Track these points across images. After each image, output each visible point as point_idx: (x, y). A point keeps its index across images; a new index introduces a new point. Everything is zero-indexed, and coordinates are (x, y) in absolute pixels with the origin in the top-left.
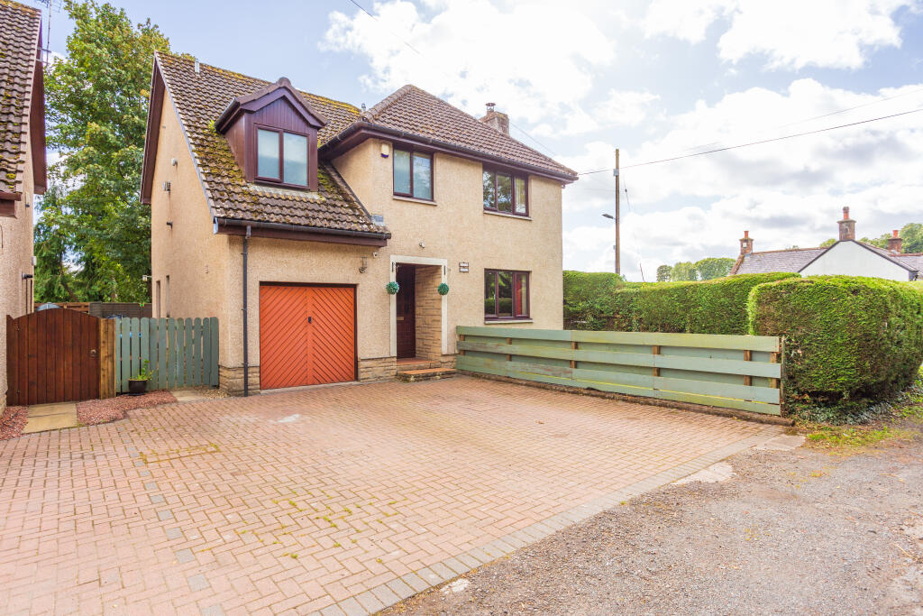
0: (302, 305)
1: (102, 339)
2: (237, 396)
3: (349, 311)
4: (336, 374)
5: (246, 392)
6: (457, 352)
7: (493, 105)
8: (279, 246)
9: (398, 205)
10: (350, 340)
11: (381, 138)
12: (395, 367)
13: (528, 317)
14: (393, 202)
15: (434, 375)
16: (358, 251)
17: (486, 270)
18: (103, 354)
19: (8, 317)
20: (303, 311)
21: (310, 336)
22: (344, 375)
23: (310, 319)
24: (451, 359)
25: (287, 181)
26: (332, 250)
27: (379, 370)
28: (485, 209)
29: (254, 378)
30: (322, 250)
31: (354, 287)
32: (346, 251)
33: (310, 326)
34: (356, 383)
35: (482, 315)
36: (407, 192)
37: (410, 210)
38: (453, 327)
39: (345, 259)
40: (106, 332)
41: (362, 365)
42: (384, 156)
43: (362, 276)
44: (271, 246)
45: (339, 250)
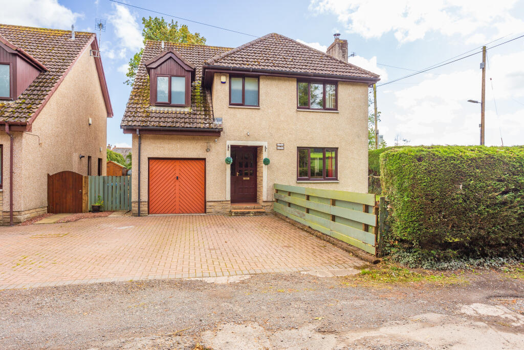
0: (173, 170)
1: (83, 185)
2: (135, 216)
3: (201, 173)
4: (193, 209)
5: (139, 214)
6: (274, 200)
7: (339, 35)
8: (159, 138)
9: (232, 111)
10: (202, 190)
11: (221, 73)
12: (229, 206)
13: (336, 179)
14: (229, 109)
15: (249, 213)
16: (205, 139)
17: (298, 147)
18: (84, 192)
19: (48, 174)
20: (173, 173)
21: (177, 187)
22: (198, 209)
23: (177, 177)
24: (269, 204)
25: (173, 103)
26: (189, 140)
27: (218, 208)
28: (298, 108)
29: (144, 208)
30: (183, 139)
31: (204, 159)
32: (198, 139)
33: (177, 181)
34: (205, 214)
35: (295, 177)
36: (241, 102)
37: (242, 114)
38: (271, 184)
39: (197, 144)
40: (85, 182)
41: (208, 204)
42: (222, 83)
43: (208, 154)
44: (154, 138)
45: (194, 139)
